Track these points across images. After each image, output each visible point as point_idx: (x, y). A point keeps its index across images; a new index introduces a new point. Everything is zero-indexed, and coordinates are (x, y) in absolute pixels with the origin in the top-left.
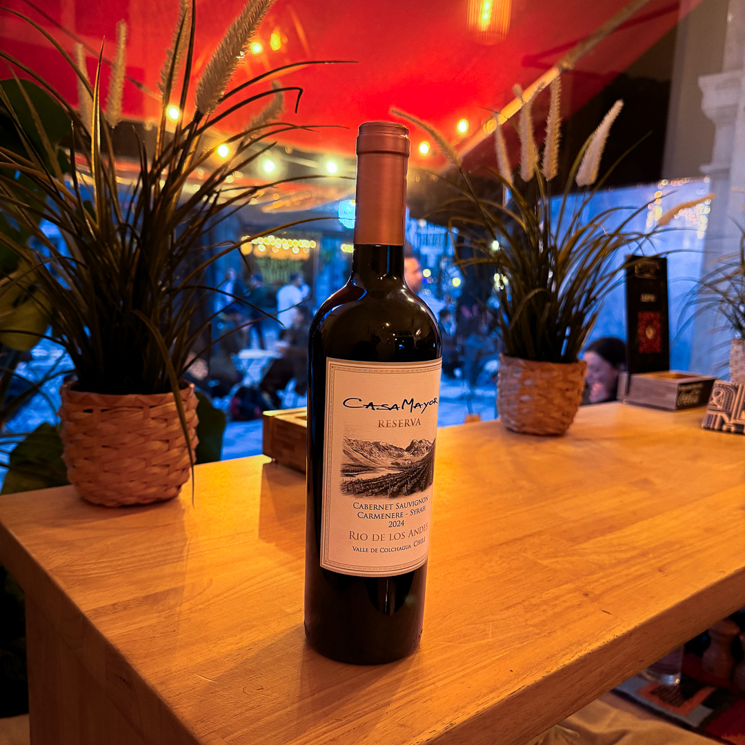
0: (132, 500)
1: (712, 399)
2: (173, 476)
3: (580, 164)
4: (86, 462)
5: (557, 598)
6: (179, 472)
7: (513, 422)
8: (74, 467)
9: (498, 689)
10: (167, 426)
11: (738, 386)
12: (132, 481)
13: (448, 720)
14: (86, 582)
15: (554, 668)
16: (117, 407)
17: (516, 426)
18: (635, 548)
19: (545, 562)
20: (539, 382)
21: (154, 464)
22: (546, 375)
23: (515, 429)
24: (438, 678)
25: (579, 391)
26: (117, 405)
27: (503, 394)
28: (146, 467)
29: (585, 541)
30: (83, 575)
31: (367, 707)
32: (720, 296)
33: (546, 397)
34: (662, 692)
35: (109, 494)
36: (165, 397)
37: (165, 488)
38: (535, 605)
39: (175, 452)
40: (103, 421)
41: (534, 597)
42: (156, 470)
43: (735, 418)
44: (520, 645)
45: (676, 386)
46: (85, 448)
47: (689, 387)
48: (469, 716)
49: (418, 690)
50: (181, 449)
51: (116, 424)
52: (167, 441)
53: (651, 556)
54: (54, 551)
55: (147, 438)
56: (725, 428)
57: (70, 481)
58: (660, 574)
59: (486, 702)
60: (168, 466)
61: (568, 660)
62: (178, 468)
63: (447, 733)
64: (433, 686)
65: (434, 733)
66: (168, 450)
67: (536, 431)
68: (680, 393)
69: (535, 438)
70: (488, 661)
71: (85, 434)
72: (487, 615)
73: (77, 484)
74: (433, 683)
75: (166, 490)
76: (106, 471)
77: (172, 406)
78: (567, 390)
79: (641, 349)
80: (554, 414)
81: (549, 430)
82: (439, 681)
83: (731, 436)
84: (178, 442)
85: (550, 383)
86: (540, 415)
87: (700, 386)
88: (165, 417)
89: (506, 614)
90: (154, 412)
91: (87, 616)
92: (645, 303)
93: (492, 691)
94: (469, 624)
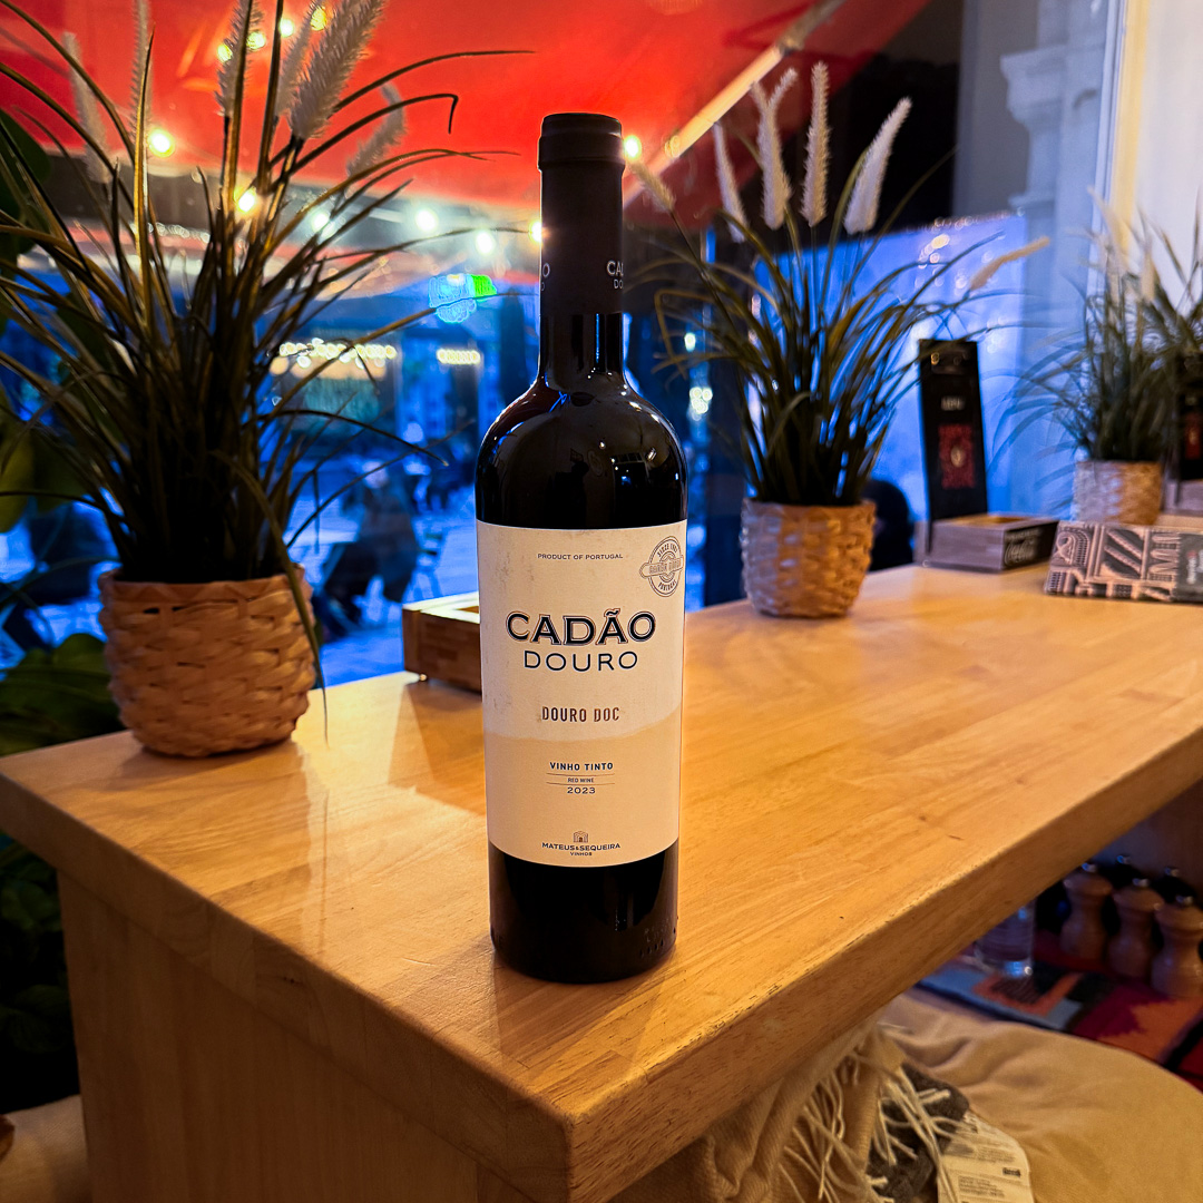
0: (226, 744)
1: (1057, 549)
2: (289, 703)
3: (849, 199)
4: (153, 690)
5: (883, 825)
6: (296, 697)
7: (771, 601)
8: (132, 700)
9: (828, 940)
10: (275, 628)
11: (1093, 528)
12: (227, 715)
13: (770, 982)
14: (194, 858)
15: (899, 912)
16: (196, 603)
17: (774, 607)
18: (978, 756)
19: (857, 782)
20: (808, 538)
21: (259, 686)
22: (817, 527)
23: (774, 611)
24: (743, 934)
25: (865, 548)
26: (197, 598)
27: (754, 559)
28: (247, 691)
29: (908, 752)
30: (187, 850)
32: (1054, 397)
33: (817, 559)
34: (1007, 988)
35: (193, 737)
36: (268, 584)
37: (276, 723)
38: (855, 836)
39: (288, 667)
40: (176, 625)
41: (850, 826)
42: (262, 695)
43: (1092, 574)
44: (845, 886)
45: (1001, 535)
46: (150, 669)
47: (1020, 536)
48: (797, 976)
49: (722, 949)
50: (295, 662)
51: (198, 629)
52: (276, 651)
54: (130, 822)
55: (243, 644)
56: (1078, 590)
57: (126, 723)
58: (1020, 787)
59: (818, 957)
60: (279, 688)
61: (916, 899)
62: (293, 691)
63: (771, 999)
64: (738, 944)
65: (755, 999)
66: (279, 664)
67: (805, 611)
68: (1007, 544)
69: (804, 622)
70: (807, 909)
71: (148, 646)
72: (791, 853)
73: (138, 726)
74: (739, 940)
75: (277, 726)
77: (282, 596)
78: (849, 547)
79: (946, 483)
80: (832, 585)
81: (826, 608)
82: (746, 936)
83: (1089, 602)
84: (292, 652)
85: (824, 538)
86: (811, 587)
87: (1036, 532)
88: (270, 614)
89: (817, 850)
90: (254, 607)
91: (215, 902)
92: (949, 412)
93: (821, 944)
94: (768, 866)
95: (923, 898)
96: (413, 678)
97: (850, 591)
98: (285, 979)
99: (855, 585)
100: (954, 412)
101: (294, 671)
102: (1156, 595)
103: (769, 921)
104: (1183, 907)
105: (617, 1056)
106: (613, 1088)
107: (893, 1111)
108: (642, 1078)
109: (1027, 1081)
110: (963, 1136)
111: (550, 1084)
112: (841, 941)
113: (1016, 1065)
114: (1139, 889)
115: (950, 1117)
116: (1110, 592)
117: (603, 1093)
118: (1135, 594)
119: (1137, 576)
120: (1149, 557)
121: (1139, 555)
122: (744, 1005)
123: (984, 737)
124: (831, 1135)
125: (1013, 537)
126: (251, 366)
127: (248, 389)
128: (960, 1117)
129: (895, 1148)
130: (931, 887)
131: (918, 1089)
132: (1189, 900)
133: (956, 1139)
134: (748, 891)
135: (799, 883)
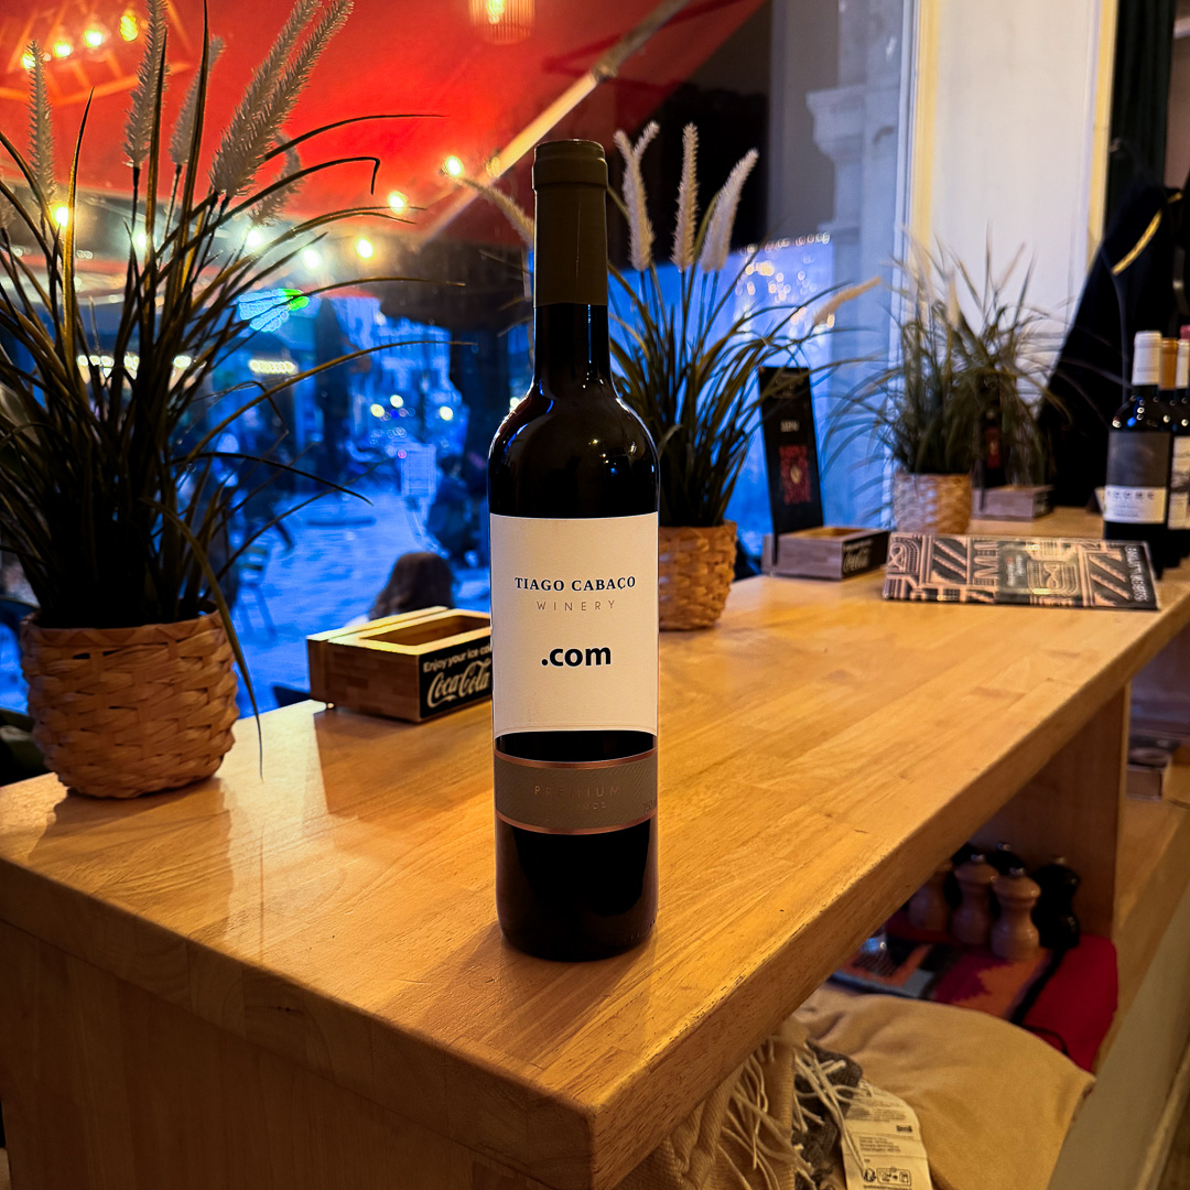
0: (158, 784)
1: (891, 558)
2: (217, 741)
4: (86, 734)
5: (797, 824)
6: (222, 735)
8: (61, 745)
9: (775, 932)
10: (203, 667)
11: (921, 538)
12: (159, 755)
13: (735, 973)
15: (829, 901)
16: (128, 647)
18: (862, 755)
19: (764, 786)
20: (679, 556)
21: (189, 725)
22: (687, 546)
24: (701, 932)
25: (730, 563)
26: (128, 643)
28: (179, 731)
29: (801, 755)
30: (151, 891)
31: (634, 976)
32: (874, 416)
33: (690, 577)
35: (126, 778)
36: (196, 625)
37: (206, 760)
38: (775, 835)
39: (216, 705)
40: (107, 670)
41: (769, 827)
42: (193, 734)
43: (924, 581)
44: (778, 882)
45: (841, 546)
46: (81, 714)
47: (856, 546)
48: (756, 966)
49: (685, 947)
50: (221, 700)
51: (130, 672)
52: (205, 690)
55: (175, 686)
56: (913, 595)
58: (904, 781)
59: (770, 947)
60: (209, 726)
61: (840, 889)
62: (221, 729)
63: (738, 988)
64: (699, 941)
65: (725, 990)
66: (208, 703)
68: (845, 555)
70: (750, 905)
71: (78, 692)
72: (724, 856)
73: (62, 768)
74: (698, 938)
75: (207, 763)
76: (118, 745)
77: (211, 635)
78: (717, 563)
79: (787, 499)
80: (702, 600)
81: (697, 621)
82: (703, 934)
83: (923, 606)
84: (219, 690)
85: (694, 556)
86: (685, 601)
87: (869, 542)
88: (199, 654)
89: (745, 850)
90: (183, 648)
91: (196, 940)
92: (787, 433)
93: (771, 935)
94: (707, 869)
95: (846, 888)
96: (321, 706)
97: (718, 605)
98: (279, 1008)
99: (721, 598)
100: (791, 433)
101: (221, 708)
102: (982, 598)
103: (720, 919)
104: (1016, 878)
105: (619, 1052)
106: (623, 1079)
107: (802, 1084)
108: (645, 1068)
109: (899, 1047)
110: (859, 1100)
111: (567, 1081)
112: (786, 932)
113: (888, 1033)
114: (976, 864)
115: (848, 1085)
116: (941, 597)
117: (615, 1085)
118: (963, 598)
119: (964, 581)
120: (973, 563)
121: (963, 562)
122: (717, 996)
123: (864, 737)
124: (757, 1109)
125: (849, 548)
128: (855, 1085)
129: (806, 1118)
130: (851, 878)
131: (821, 1061)
132: (1021, 870)
133: (854, 1104)
134: (695, 893)
135: (737, 882)
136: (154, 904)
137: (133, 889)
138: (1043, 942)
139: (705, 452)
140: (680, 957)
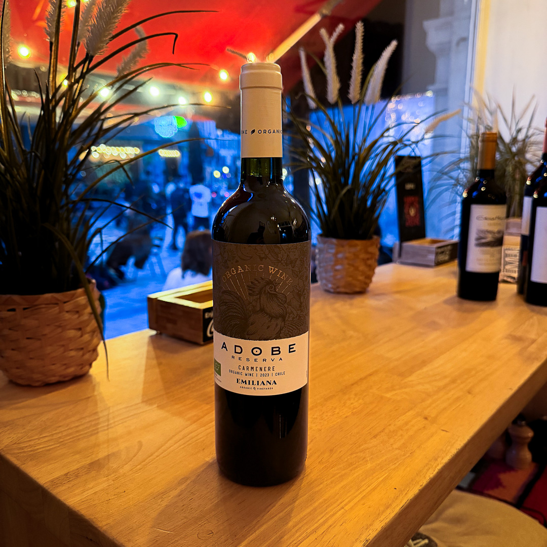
0: (54, 379)
2: (87, 356)
3: (367, 89)
4: (14, 352)
5: (406, 423)
6: (91, 352)
7: (330, 286)
9: (390, 505)
10: (79, 317)
12: (54, 364)
13: (363, 538)
15: (424, 482)
16: (36, 305)
17: (332, 288)
18: (445, 377)
19: (388, 395)
20: (348, 255)
21: (71, 348)
22: (353, 250)
23: (332, 290)
25: (375, 258)
26: (36, 303)
27: (322, 265)
28: (64, 352)
29: (410, 375)
31: (299, 537)
33: (353, 266)
35: (35, 376)
36: (75, 294)
37: (80, 367)
38: (394, 431)
39: (87, 337)
40: (25, 318)
41: (390, 425)
42: (73, 353)
44: (393, 467)
45: (434, 249)
46: (12, 341)
48: (377, 532)
49: (334, 515)
50: (91, 333)
51: (37, 319)
52: (80, 329)
53: (459, 381)
55: (62, 327)
58: (470, 396)
60: (82, 349)
61: (431, 473)
62: (90, 349)
64: (343, 510)
66: (82, 336)
67: (347, 291)
68: (437, 254)
69: (346, 296)
70: (376, 484)
71: (10, 329)
72: (362, 445)
73: (5, 369)
74: (343, 508)
75: (82, 368)
76: (31, 358)
77: (83, 300)
79: (407, 224)
80: (360, 278)
81: (356, 289)
82: (346, 505)
84: (89, 329)
85: (356, 255)
86: (350, 279)
87: (449, 247)
88: (77, 310)
89: (375, 441)
90: (68, 307)
92: (409, 190)
93: (387, 508)
94: (352, 454)
95: (435, 473)
96: (154, 332)
97: (367, 281)
98: (87, 538)
99: (369, 278)
100: (411, 190)
101: (89, 338)
102: (509, 280)
103: (357, 493)
112: (397, 505)
120: (504, 260)
123: (446, 365)
125: (440, 250)
126: (66, 175)
127: (64, 187)
134: (343, 472)
135: (369, 465)
136: (31, 460)
137: (22, 448)
138: (534, 459)
139: (364, 200)
140: (330, 522)
